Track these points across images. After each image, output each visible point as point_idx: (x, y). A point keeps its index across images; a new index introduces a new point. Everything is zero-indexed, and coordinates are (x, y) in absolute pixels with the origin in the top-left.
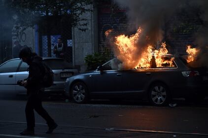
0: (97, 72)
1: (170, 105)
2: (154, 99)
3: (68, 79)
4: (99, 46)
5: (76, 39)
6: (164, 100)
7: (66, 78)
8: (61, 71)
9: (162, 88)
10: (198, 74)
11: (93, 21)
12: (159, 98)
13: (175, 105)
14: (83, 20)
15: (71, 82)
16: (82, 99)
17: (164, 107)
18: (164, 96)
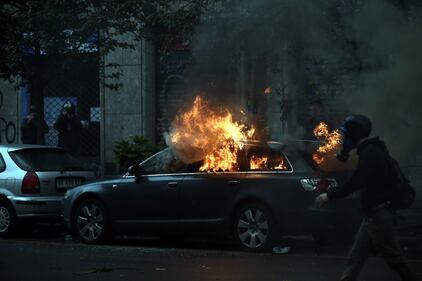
0: (128, 179)
1: (275, 250)
2: (243, 237)
3: (69, 192)
4: (157, 122)
5: (108, 107)
6: (263, 238)
7: (65, 190)
8: (57, 174)
9: (259, 214)
10: (335, 185)
11: (144, 67)
12: (253, 235)
13: (285, 250)
14: (111, 65)
15: (75, 197)
16: (96, 234)
17: (261, 255)
18: (263, 231)
